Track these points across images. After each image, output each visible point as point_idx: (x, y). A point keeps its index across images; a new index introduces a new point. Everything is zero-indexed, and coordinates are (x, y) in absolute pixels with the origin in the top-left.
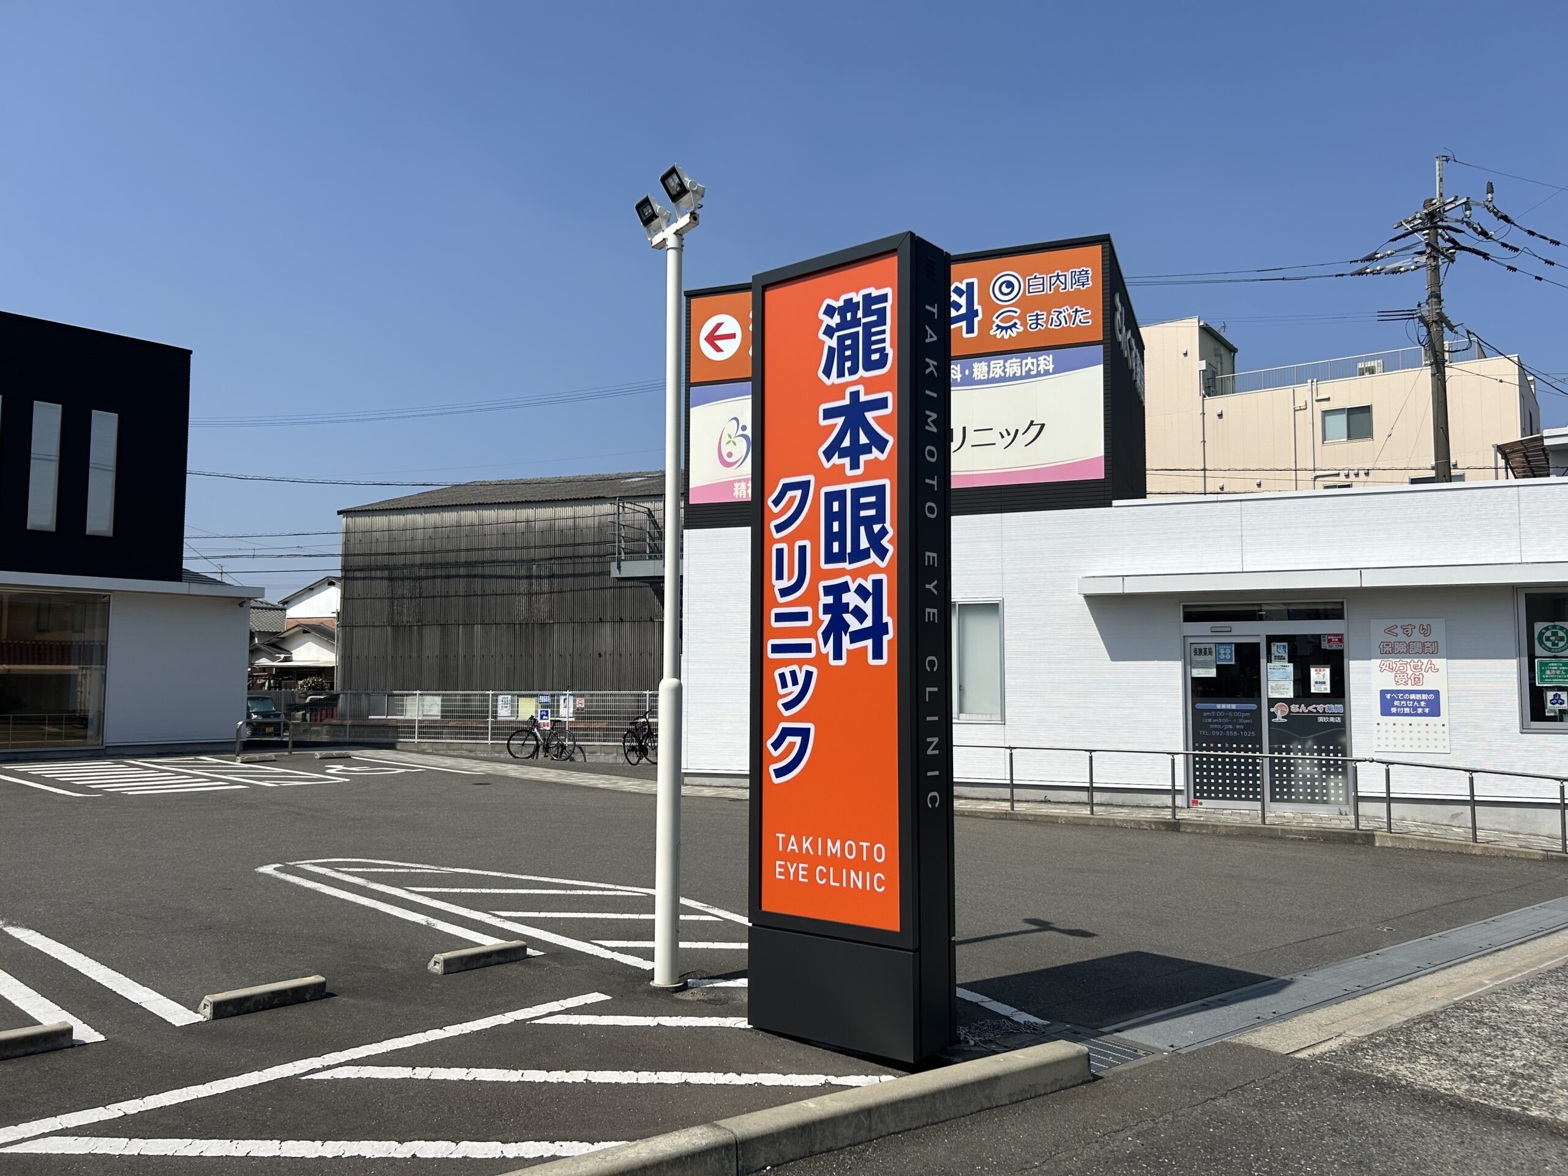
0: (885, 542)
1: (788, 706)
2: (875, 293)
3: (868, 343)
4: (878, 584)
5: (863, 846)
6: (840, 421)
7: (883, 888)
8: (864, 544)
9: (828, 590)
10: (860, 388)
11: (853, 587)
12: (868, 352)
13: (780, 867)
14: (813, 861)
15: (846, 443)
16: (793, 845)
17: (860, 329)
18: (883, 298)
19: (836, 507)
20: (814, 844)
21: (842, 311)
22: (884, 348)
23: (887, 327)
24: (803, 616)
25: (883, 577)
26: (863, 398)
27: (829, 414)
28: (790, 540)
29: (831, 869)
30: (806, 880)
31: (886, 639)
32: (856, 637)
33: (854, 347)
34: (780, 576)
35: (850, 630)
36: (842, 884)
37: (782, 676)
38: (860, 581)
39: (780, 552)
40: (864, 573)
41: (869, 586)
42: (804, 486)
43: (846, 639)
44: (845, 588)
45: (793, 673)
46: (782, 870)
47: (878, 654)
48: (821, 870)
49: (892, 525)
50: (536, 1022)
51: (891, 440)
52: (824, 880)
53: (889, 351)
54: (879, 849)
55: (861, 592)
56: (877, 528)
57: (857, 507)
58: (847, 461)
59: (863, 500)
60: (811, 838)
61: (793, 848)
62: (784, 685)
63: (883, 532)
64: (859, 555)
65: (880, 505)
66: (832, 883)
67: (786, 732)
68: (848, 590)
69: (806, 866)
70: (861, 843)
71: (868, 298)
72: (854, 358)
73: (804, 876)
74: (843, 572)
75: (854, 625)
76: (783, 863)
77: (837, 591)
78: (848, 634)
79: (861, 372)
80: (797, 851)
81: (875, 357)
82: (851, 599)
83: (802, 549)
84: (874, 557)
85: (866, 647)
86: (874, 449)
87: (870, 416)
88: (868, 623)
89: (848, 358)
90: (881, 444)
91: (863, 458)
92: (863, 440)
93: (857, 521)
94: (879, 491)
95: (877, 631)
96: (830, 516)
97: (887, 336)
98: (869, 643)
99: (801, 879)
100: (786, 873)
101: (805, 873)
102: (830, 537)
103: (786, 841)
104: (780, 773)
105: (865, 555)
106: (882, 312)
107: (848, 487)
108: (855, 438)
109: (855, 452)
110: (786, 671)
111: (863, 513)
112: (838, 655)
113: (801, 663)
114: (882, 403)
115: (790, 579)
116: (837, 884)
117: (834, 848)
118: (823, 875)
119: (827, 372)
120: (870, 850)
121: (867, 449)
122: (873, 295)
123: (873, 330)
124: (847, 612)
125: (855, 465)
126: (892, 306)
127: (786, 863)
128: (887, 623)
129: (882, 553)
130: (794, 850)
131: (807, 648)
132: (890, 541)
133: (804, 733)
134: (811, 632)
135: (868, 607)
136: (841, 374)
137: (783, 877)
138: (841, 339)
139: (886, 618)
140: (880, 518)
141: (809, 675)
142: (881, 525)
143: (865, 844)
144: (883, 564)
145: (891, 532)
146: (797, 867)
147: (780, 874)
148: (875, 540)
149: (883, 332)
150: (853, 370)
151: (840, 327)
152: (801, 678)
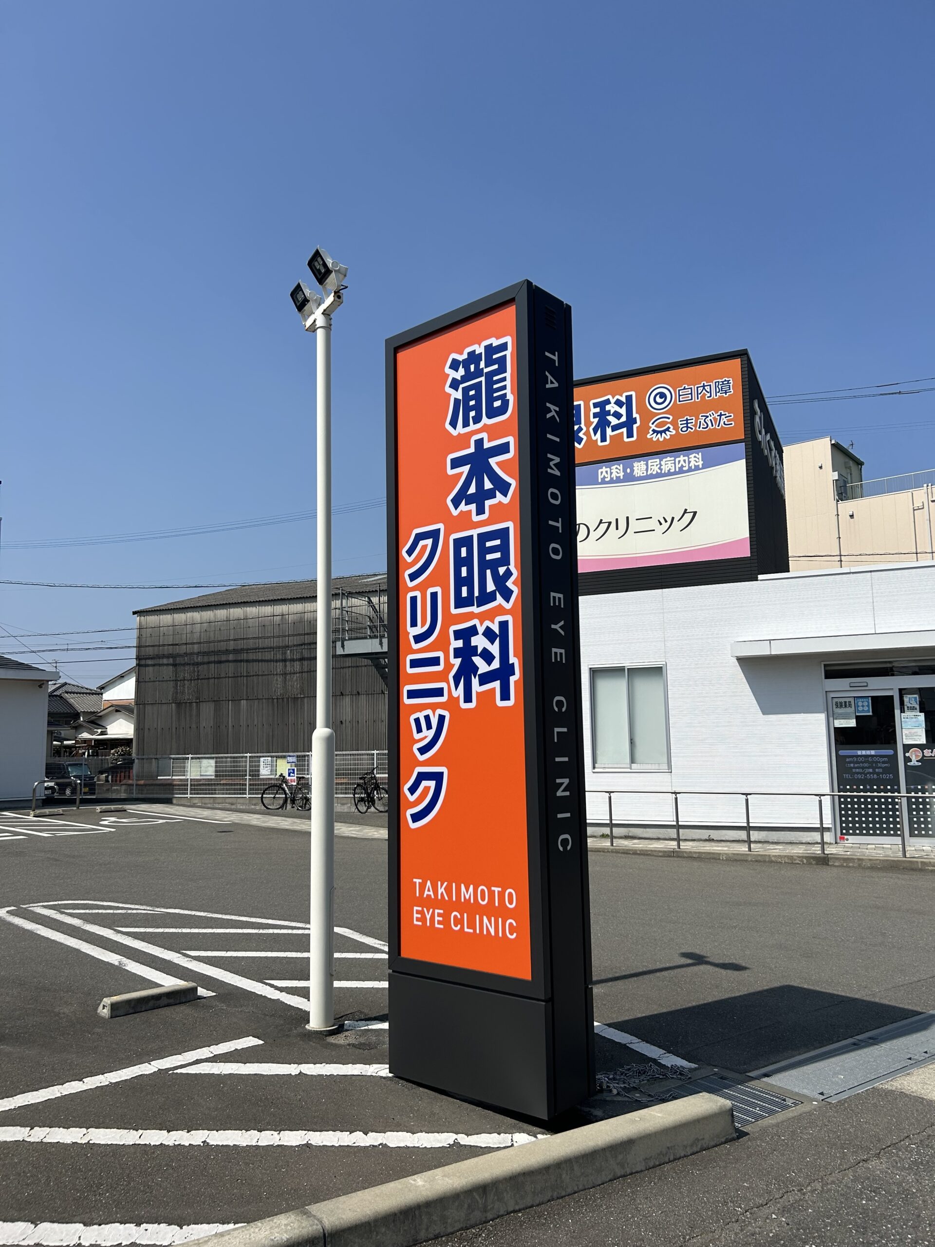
0: (510, 584)
1: (423, 751)
2: (495, 342)
3: (490, 391)
4: (504, 625)
5: (494, 891)
6: (466, 469)
7: (515, 935)
8: (491, 587)
9: (458, 635)
10: (484, 435)
11: (481, 629)
12: (490, 400)
13: (418, 912)
14: (448, 906)
15: (472, 490)
16: (429, 890)
17: (483, 379)
18: (504, 347)
19: (464, 552)
20: (448, 890)
21: (466, 364)
22: (505, 394)
23: (508, 375)
24: (435, 661)
25: (509, 618)
26: (487, 445)
27: (456, 463)
28: (422, 588)
29: (465, 915)
30: (442, 926)
31: (513, 679)
32: (485, 679)
33: (478, 397)
34: (414, 624)
35: (479, 672)
36: (475, 930)
37: (417, 721)
38: (487, 623)
39: (414, 600)
40: (490, 615)
41: (496, 628)
42: (435, 535)
43: (475, 682)
44: (473, 631)
45: (427, 718)
46: (419, 916)
47: (505, 696)
48: (455, 916)
49: (516, 567)
50: (179, 1071)
51: (513, 483)
52: (459, 926)
53: (510, 397)
54: (510, 894)
55: (489, 634)
56: (502, 570)
57: (483, 551)
58: (473, 507)
59: (489, 544)
60: (446, 884)
61: (429, 893)
62: (419, 730)
63: (508, 574)
64: (486, 598)
65: (504, 548)
66: (466, 930)
67: (422, 777)
68: (477, 633)
69: (441, 911)
70: (493, 888)
71: (490, 350)
72: (478, 408)
73: (439, 922)
74: (471, 616)
75: (483, 667)
76: (420, 909)
77: (466, 634)
78: (477, 677)
79: (485, 420)
80: (433, 897)
81: (497, 404)
82: (479, 642)
83: (434, 596)
84: (500, 600)
85: (494, 689)
86: (497, 493)
87: (493, 461)
88: (496, 664)
89: (472, 408)
90: (504, 488)
91: (488, 503)
92: (488, 485)
93: (484, 565)
94: (503, 534)
95: (503, 673)
96: (459, 562)
97: (508, 383)
98: (497, 685)
99: (437, 926)
100: (423, 919)
101: (441, 919)
102: (460, 582)
103: (423, 886)
104: (416, 817)
105: (492, 597)
106: (502, 361)
107: (475, 533)
108: (480, 485)
109: (480, 498)
110: (421, 715)
111: (489, 557)
112: (468, 699)
113: (434, 707)
114: (504, 449)
115: (423, 625)
116: (471, 931)
117: (467, 893)
118: (458, 921)
119: (454, 424)
120: (501, 895)
121: (491, 494)
122: (494, 345)
123: (495, 378)
124: (476, 655)
125: (480, 511)
126: (512, 354)
127: (423, 909)
128: (513, 664)
129: (507, 594)
130: (430, 895)
131: (439, 692)
132: (514, 583)
133: (438, 777)
134: (442, 676)
135: (495, 649)
136: (466, 424)
137: (420, 923)
138: (466, 391)
139: (513, 659)
140: (505, 561)
141: (442, 718)
142: (506, 567)
143: (497, 890)
144: (508, 606)
145: (515, 573)
146: (433, 913)
147: (418, 919)
148: (501, 582)
149: (504, 379)
150: (477, 420)
151: (464, 379)
152: (434, 722)
